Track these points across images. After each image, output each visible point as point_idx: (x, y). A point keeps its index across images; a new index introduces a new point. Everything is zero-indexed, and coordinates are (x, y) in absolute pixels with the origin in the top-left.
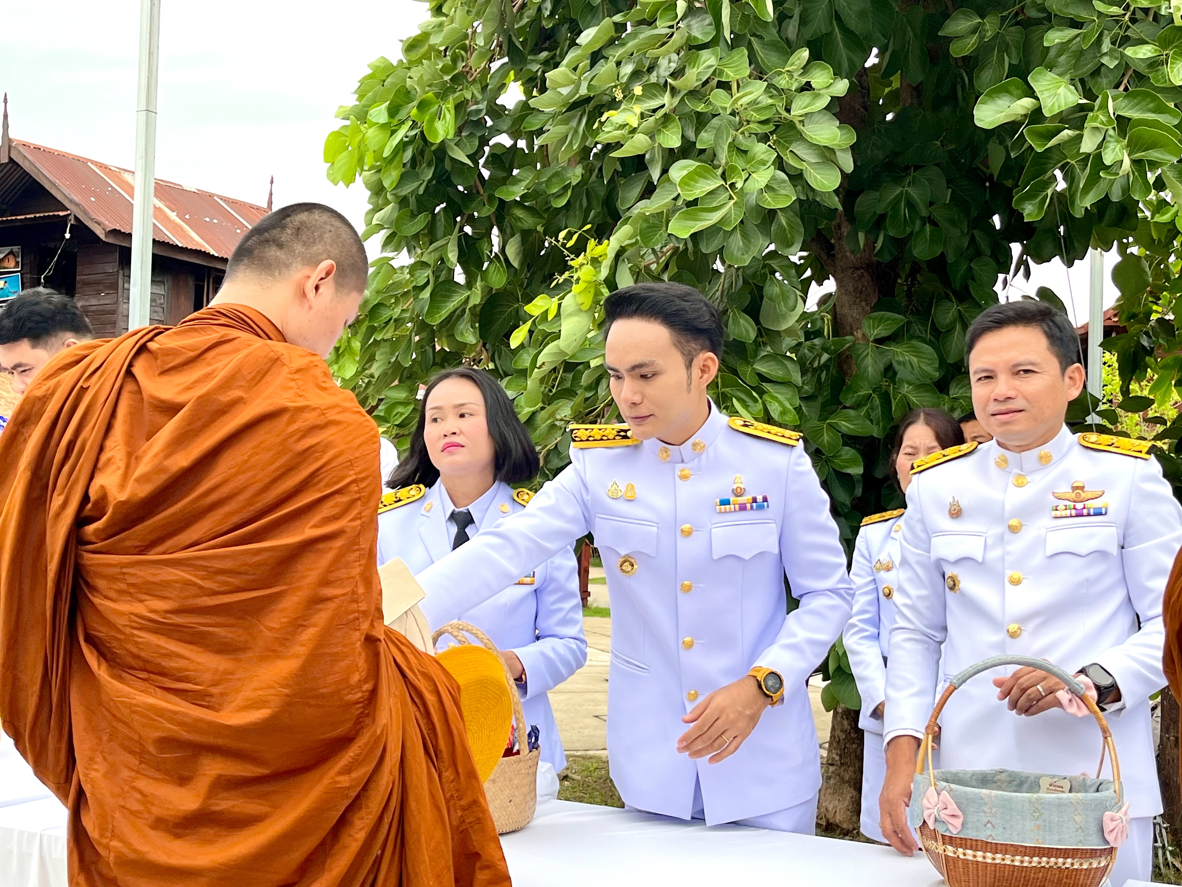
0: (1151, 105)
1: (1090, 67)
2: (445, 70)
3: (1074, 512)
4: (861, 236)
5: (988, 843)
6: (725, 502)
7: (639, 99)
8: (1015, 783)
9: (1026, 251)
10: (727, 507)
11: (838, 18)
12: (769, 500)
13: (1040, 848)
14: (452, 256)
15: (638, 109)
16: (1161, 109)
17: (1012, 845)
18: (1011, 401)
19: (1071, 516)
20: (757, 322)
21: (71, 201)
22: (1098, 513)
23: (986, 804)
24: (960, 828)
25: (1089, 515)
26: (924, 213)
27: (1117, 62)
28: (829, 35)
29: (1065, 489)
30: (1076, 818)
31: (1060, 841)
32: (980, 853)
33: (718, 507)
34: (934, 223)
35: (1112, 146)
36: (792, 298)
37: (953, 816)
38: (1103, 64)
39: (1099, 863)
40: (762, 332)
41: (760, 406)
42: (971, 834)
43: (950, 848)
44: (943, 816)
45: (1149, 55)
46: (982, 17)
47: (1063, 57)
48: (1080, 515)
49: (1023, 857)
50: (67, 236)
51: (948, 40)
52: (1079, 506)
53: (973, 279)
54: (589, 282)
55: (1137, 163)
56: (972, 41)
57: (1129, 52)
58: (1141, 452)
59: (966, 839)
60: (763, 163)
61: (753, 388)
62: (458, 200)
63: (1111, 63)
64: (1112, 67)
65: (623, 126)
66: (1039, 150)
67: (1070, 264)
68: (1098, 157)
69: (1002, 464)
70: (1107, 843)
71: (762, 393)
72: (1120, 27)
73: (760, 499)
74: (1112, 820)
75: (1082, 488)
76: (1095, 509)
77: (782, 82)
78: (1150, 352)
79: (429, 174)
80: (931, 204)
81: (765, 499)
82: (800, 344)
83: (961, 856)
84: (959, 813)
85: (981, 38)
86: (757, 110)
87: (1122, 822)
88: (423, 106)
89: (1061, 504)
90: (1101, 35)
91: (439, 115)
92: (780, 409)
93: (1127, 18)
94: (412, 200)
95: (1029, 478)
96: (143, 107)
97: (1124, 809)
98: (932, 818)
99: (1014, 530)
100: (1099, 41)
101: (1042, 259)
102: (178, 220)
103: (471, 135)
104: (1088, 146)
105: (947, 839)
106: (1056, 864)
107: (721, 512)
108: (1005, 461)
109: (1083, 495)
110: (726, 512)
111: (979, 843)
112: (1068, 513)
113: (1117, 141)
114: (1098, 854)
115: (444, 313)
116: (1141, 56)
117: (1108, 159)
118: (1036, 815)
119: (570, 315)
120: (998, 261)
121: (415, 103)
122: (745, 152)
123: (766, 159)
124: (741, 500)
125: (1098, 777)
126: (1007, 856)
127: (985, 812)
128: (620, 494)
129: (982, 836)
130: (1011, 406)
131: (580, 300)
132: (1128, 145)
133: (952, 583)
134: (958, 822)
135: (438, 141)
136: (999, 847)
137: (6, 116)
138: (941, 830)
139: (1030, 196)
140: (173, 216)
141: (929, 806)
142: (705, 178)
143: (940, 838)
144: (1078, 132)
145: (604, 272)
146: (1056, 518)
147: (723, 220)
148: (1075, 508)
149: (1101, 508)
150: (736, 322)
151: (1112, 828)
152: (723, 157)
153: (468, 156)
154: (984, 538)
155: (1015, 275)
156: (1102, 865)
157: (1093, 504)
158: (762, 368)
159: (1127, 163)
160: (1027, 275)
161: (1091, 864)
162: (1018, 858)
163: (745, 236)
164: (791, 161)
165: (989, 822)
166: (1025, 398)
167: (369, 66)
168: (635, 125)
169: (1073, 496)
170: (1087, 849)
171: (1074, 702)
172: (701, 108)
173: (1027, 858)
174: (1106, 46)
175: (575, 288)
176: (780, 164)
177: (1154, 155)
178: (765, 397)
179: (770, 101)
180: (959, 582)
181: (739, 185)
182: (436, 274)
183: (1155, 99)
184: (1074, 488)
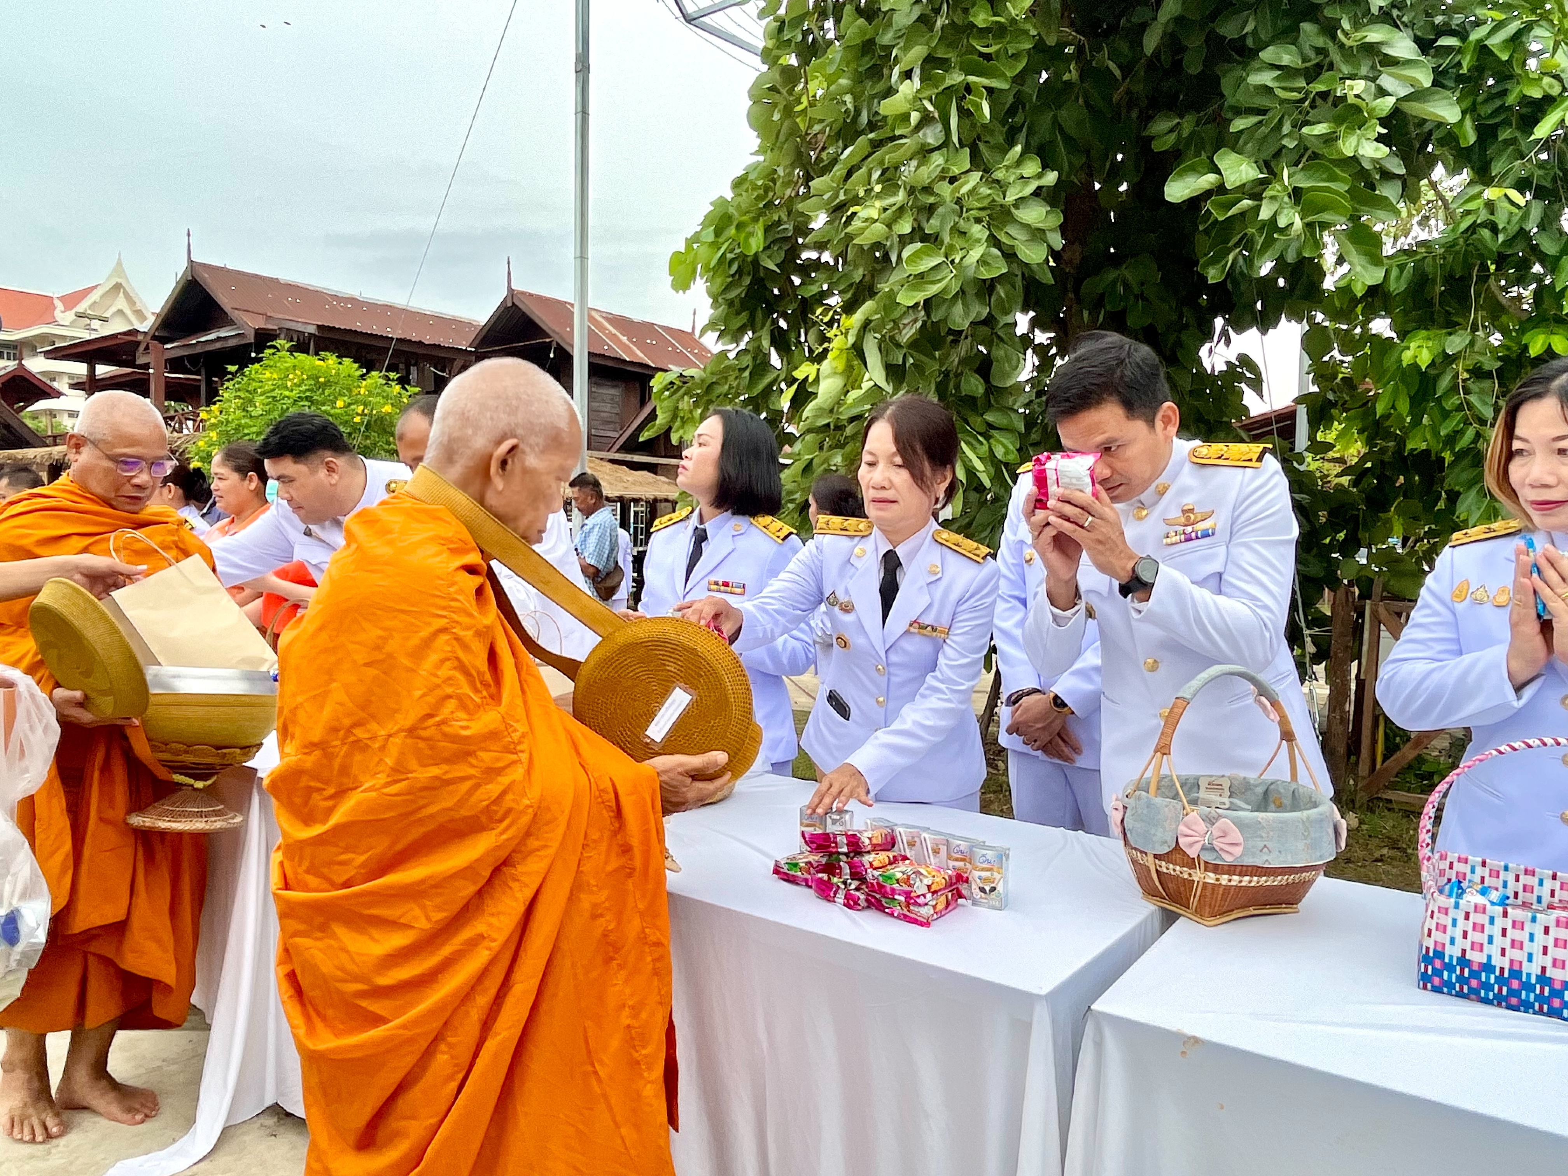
0: (1324, 176)
1: (1273, 150)
2: (759, 198)
4: (1086, 314)
7: (879, 196)
9: (1228, 322)
11: (1061, 130)
14: (766, 343)
15: (878, 204)
16: (1333, 178)
19: (1181, 541)
20: (987, 380)
21: (554, 331)
22: (1205, 533)
25: (1197, 538)
26: (1136, 291)
27: (1296, 143)
28: (1052, 142)
29: (1176, 514)
34: (1145, 299)
35: (1285, 211)
36: (1015, 359)
38: (1284, 146)
40: (990, 389)
41: (986, 447)
45: (1324, 131)
46: (1181, 118)
47: (1250, 145)
48: (1188, 539)
50: (552, 356)
51: (1152, 138)
52: (1189, 530)
53: (1181, 346)
54: (841, 350)
55: (1309, 226)
56: (1173, 137)
57: (1305, 130)
61: (980, 434)
62: (772, 301)
63: (1290, 143)
64: (1291, 146)
65: (866, 220)
66: (1221, 219)
67: (1264, 331)
68: (1273, 220)
71: (988, 437)
72: (1300, 113)
75: (1192, 510)
76: (1203, 531)
77: (999, 175)
78: (1334, 405)
79: (747, 281)
80: (1142, 284)
82: (1031, 402)
85: (1179, 135)
86: (978, 200)
88: (740, 226)
90: (1283, 116)
91: (752, 234)
92: (1003, 450)
93: (1307, 103)
94: (737, 301)
96: (578, 254)
100: (1280, 123)
101: (1240, 328)
102: (627, 342)
103: (780, 248)
104: (1265, 214)
109: (1192, 518)
112: (1179, 537)
113: (1292, 207)
115: (761, 386)
116: (1316, 132)
117: (1282, 223)
119: (828, 377)
120: (1202, 331)
121: (735, 224)
122: (965, 233)
131: (835, 364)
132: (1302, 210)
135: (752, 252)
137: (509, 273)
139: (1213, 262)
140: (624, 339)
142: (928, 255)
144: (1256, 203)
145: (851, 340)
146: (1168, 545)
147: (944, 290)
149: (1209, 530)
150: (968, 381)
152: (947, 239)
153: (777, 265)
155: (1218, 341)
157: (1203, 525)
158: (990, 417)
159: (1298, 224)
160: (1228, 342)
163: (965, 305)
164: (1004, 239)
167: (711, 204)
168: (876, 217)
169: (1183, 520)
172: (931, 200)
174: (1286, 128)
175: (830, 355)
176: (993, 241)
177: (1325, 217)
178: (991, 441)
179: (989, 192)
181: (957, 261)
182: (754, 359)
183: (1327, 169)
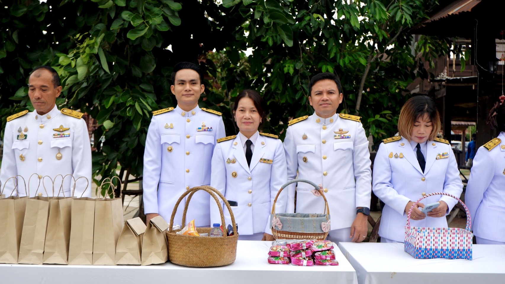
3: (341, 137)
5: (289, 232)
6: (199, 128)
8: (302, 216)
10: (200, 130)
12: (212, 128)
13: (303, 233)
17: (296, 232)
18: (327, 101)
19: (340, 138)
22: (348, 137)
23: (288, 221)
24: (281, 228)
25: (345, 138)
29: (337, 131)
30: (314, 224)
31: (309, 231)
32: (287, 235)
33: (198, 130)
37: (279, 225)
39: (321, 237)
42: (284, 230)
43: (279, 234)
44: (277, 225)
48: (343, 138)
49: (299, 236)
52: (342, 135)
58: (358, 120)
59: (283, 231)
60: (157, 15)
69: (318, 122)
70: (323, 231)
73: (210, 128)
74: (324, 224)
75: (342, 130)
76: (347, 136)
81: (211, 128)
83: (282, 236)
84: (281, 224)
87: (327, 225)
89: (337, 135)
95: (327, 126)
97: (328, 222)
98: (274, 226)
99: (324, 143)
105: (278, 231)
106: (308, 237)
107: (198, 131)
108: (320, 120)
109: (343, 132)
110: (200, 131)
111: (287, 232)
112: (339, 137)
114: (321, 234)
118: (302, 224)
123: (159, 13)
124: (204, 128)
125: (324, 214)
126: (295, 236)
127: (288, 223)
128: (168, 127)
129: (288, 230)
130: (327, 102)
133: (305, 160)
134: (281, 226)
136: (292, 233)
138: (276, 229)
141: (273, 222)
143: (276, 231)
146: (336, 139)
148: (341, 136)
149: (349, 136)
151: (324, 227)
154: (314, 146)
156: (322, 238)
157: (347, 135)
161: (318, 237)
162: (298, 236)
165: (289, 226)
166: (332, 101)
169: (340, 132)
170: (317, 233)
171: (317, 193)
173: (300, 236)
180: (307, 159)
184: (340, 130)
